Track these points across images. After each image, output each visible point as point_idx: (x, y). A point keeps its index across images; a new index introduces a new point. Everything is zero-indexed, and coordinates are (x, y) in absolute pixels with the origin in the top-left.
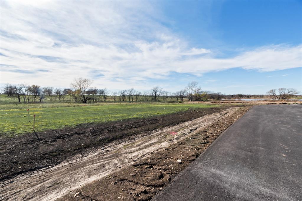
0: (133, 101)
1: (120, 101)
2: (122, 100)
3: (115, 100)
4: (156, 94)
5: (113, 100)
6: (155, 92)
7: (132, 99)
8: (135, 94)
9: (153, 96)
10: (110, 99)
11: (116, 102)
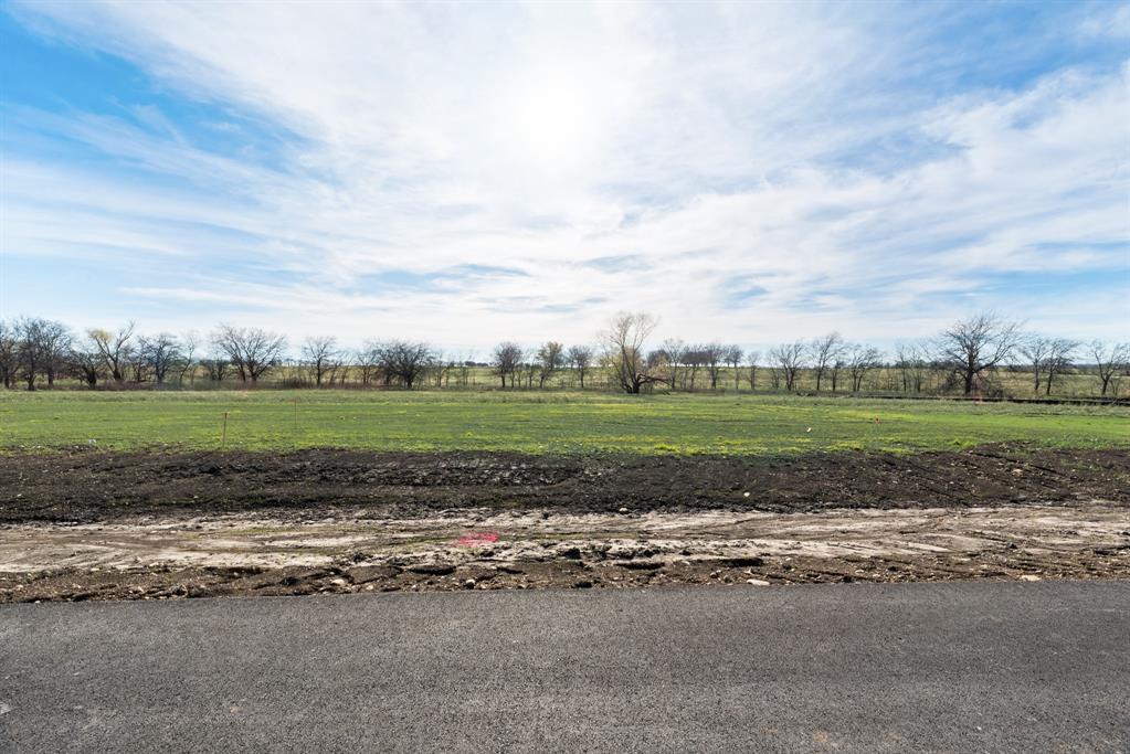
0: (838, 388)
1: (775, 390)
2: (783, 383)
3: (753, 385)
4: (971, 357)
5: (744, 384)
6: (970, 348)
7: (830, 382)
8: (850, 359)
9: (960, 367)
10: (734, 381)
11: (757, 393)
